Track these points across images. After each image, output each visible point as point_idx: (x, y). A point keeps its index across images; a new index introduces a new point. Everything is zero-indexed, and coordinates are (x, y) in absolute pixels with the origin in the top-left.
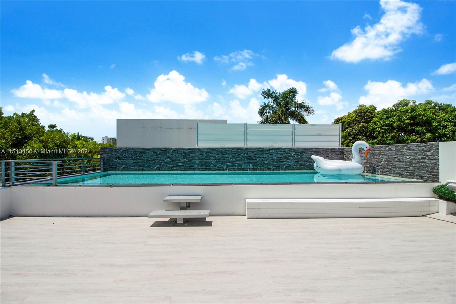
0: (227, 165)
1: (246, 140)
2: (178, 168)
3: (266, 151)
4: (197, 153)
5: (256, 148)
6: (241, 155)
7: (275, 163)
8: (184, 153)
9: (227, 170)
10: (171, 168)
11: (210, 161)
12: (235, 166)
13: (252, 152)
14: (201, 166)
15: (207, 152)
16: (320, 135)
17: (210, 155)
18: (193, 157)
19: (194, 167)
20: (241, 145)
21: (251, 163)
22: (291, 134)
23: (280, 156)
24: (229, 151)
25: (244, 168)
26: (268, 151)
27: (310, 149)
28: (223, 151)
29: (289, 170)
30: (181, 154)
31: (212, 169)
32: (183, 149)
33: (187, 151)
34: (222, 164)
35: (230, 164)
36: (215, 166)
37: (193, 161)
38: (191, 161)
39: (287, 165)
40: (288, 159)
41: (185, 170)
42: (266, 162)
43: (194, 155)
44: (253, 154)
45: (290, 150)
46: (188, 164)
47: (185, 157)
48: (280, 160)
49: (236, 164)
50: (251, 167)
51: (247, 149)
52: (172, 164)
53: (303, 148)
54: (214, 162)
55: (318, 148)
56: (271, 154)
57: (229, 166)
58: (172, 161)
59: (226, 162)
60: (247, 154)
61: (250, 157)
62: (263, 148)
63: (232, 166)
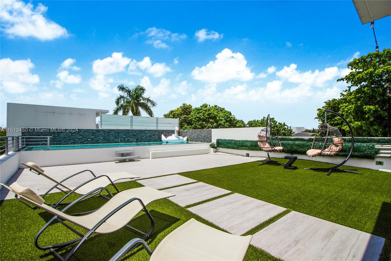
0: (120, 140)
1: (132, 125)
2: (88, 142)
3: (143, 132)
4: (101, 133)
5: (138, 130)
6: (129, 133)
7: (148, 138)
8: (92, 132)
9: (120, 142)
10: (83, 142)
11: (110, 137)
12: (126, 140)
13: (136, 132)
14: (104, 140)
15: (108, 132)
16: (169, 123)
17: (110, 133)
18: (99, 135)
19: (99, 141)
20: (129, 128)
21: (135, 138)
22: (156, 122)
23: (151, 134)
24: (122, 131)
25: (131, 141)
26: (144, 131)
27: (165, 131)
28: (118, 131)
29: (155, 142)
30: (90, 133)
31: (111, 142)
32: (91, 130)
33: (94, 131)
34: (118, 139)
35: (123, 139)
36: (113, 140)
37: (99, 137)
38: (97, 137)
39: (154, 139)
40: (154, 136)
41: (93, 143)
42: (143, 138)
43: (99, 134)
44: (136, 133)
45: (156, 131)
46: (95, 139)
47: (93, 135)
48: (150, 136)
49: (126, 139)
50: (135, 140)
51: (132, 130)
52: (83, 140)
53: (162, 130)
54: (112, 138)
55: (169, 130)
56: (146, 133)
57: (122, 140)
58: (83, 138)
59: (120, 138)
60: (133, 133)
61: (135, 135)
62: (142, 130)
63: (124, 140)
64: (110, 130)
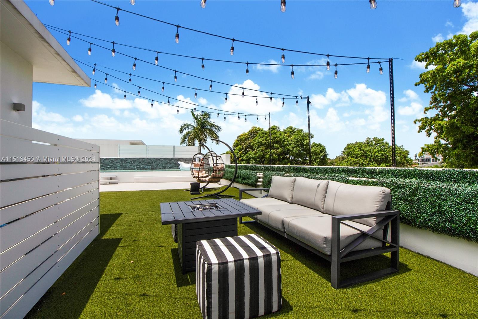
0: (136, 167)
1: (147, 153)
2: (107, 168)
3: (158, 159)
4: (119, 161)
5: (153, 158)
6: (144, 161)
7: (163, 166)
8: (111, 160)
9: (136, 169)
10: (103, 169)
11: (126, 165)
12: (141, 167)
13: (151, 160)
14: (121, 167)
15: (125, 160)
16: (188, 151)
17: (126, 161)
18: (117, 163)
19: (117, 168)
20: (145, 156)
21: (150, 166)
22: (173, 151)
23: (166, 162)
24: (137, 159)
25: (146, 169)
26: (159, 159)
27: (182, 158)
28: (134, 159)
29: (171, 169)
30: (109, 161)
31: (128, 169)
32: (110, 158)
33: (113, 160)
34: (133, 166)
35: (138, 166)
36: (129, 167)
37: (117, 165)
38: (115, 165)
39: (170, 167)
40: (170, 163)
41: (112, 170)
42: (158, 165)
43: (117, 162)
44: (151, 161)
45: (172, 159)
46: (114, 167)
47: (112, 163)
48: (166, 164)
49: (142, 167)
50: (150, 168)
51: (148, 158)
52: (103, 167)
53: (179, 158)
54: (129, 165)
55: (187, 158)
56: (161, 161)
57: (138, 167)
58: (104, 165)
59: (136, 166)
60: (148, 161)
61: (150, 163)
62: (157, 158)
63: (139, 167)
64: (126, 158)
